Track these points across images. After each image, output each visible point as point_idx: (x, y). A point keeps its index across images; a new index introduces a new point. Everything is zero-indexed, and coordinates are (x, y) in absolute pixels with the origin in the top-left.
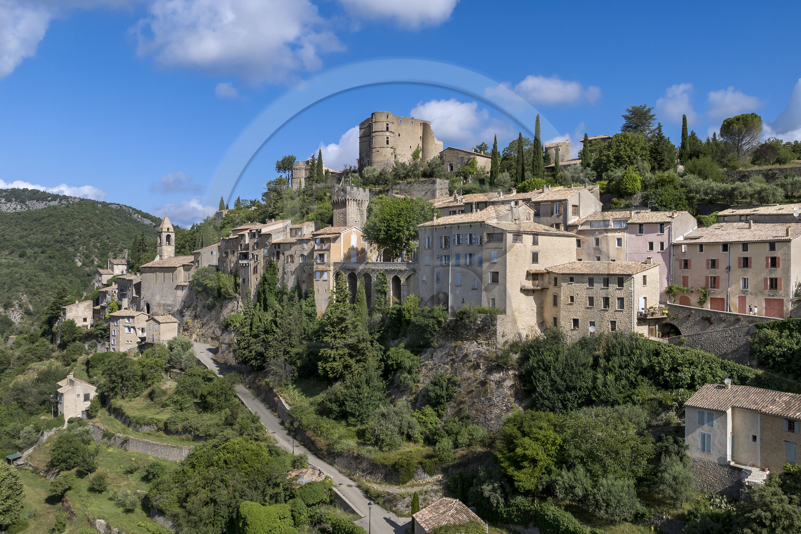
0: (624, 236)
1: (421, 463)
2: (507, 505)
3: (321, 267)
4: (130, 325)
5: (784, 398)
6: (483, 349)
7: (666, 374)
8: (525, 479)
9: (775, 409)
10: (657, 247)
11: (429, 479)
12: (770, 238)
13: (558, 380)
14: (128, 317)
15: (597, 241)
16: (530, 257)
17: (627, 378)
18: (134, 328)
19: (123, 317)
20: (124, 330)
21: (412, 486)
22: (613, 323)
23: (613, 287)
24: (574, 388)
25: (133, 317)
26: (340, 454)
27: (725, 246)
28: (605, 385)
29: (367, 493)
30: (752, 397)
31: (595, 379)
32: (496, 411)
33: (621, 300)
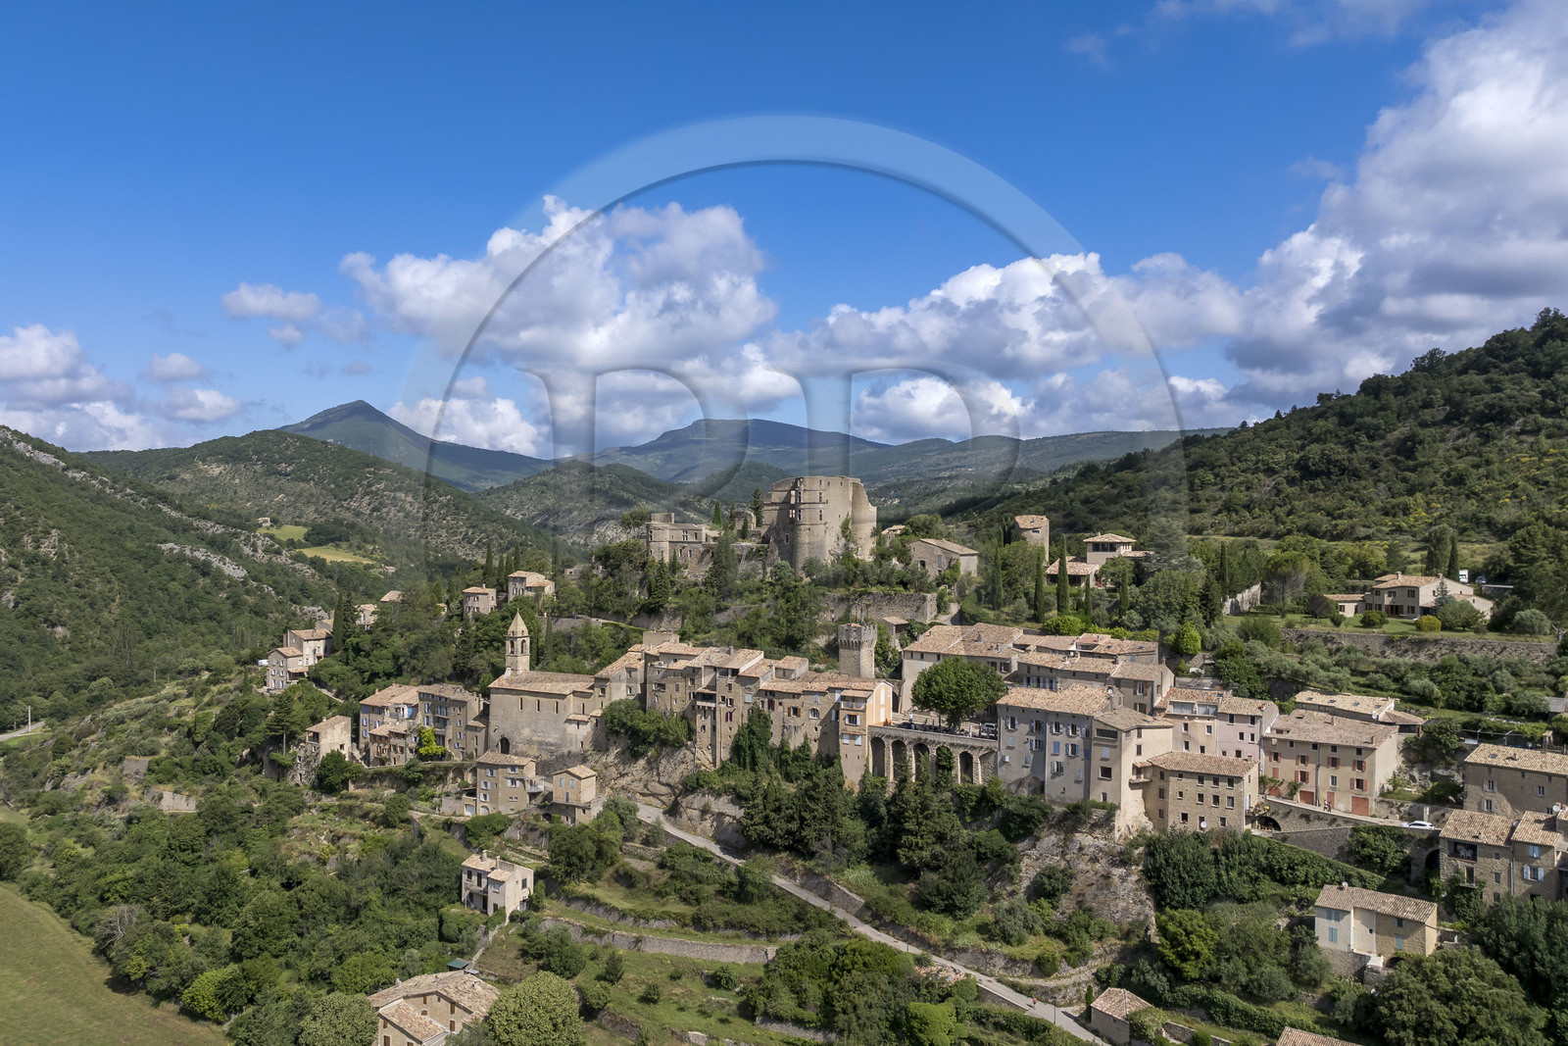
0: (1216, 723)
1: (1064, 957)
2: (1171, 990)
3: (851, 729)
4: (516, 777)
5: (1392, 900)
6: (1101, 843)
7: (1284, 872)
8: (1190, 969)
9: (1387, 910)
10: (1247, 737)
11: (1072, 971)
12: (1357, 744)
13: (1185, 876)
14: (513, 767)
15: (1186, 726)
16: (1134, 750)
17: (1247, 874)
18: (522, 780)
19: (504, 767)
20: (505, 784)
21: (1059, 978)
22: (1223, 820)
23: (1223, 785)
24: (1201, 884)
25: (522, 767)
26: (964, 950)
27: (1315, 746)
28: (1230, 881)
29: (1014, 987)
30: (1367, 898)
31: (1219, 876)
32: (1122, 904)
33: (1231, 799)
